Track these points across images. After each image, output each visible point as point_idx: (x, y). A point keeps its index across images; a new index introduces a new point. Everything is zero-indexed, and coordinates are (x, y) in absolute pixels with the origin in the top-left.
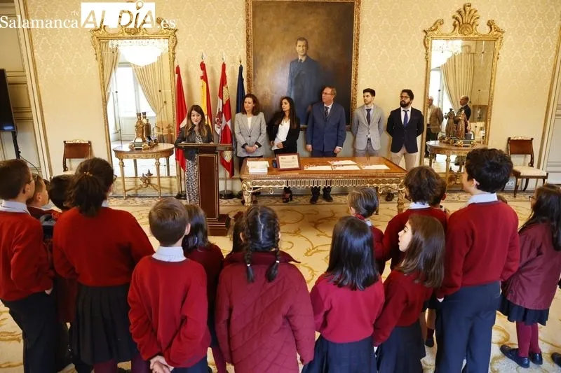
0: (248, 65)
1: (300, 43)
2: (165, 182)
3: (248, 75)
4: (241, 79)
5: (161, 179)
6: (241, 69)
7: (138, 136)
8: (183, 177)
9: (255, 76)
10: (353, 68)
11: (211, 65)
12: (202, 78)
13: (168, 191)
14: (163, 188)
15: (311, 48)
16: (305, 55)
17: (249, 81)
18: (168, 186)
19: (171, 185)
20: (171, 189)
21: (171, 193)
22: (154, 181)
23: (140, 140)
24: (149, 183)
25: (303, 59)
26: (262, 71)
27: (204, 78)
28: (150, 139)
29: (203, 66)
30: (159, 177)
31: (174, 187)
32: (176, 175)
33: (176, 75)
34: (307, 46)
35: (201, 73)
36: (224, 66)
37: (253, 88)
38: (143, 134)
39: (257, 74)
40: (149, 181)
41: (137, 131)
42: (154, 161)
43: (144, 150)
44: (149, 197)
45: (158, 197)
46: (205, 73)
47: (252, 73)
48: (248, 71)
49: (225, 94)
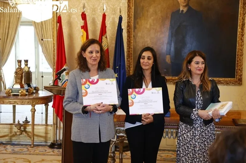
0: (129, 16)
2: (40, 130)
3: (129, 26)
4: (120, 30)
5: (35, 127)
6: (121, 19)
7: (16, 83)
8: (58, 126)
9: (135, 28)
11: (93, 16)
12: (82, 27)
13: (42, 139)
14: (37, 136)
16: (187, 5)
17: (129, 32)
18: (44, 135)
19: (46, 133)
20: (46, 137)
21: (46, 142)
22: (29, 129)
23: (18, 86)
24: (25, 131)
25: (185, 10)
26: (143, 21)
27: (85, 27)
28: (29, 85)
29: (84, 16)
30: (33, 125)
31: (49, 136)
32: (52, 123)
33: (58, 24)
35: (82, 23)
36: (104, 16)
37: (132, 38)
38: (21, 81)
39: (137, 26)
40: (25, 128)
41: (16, 78)
42: (30, 107)
43: (22, 95)
44: (22, 145)
45: (30, 145)
46: (86, 23)
47: (132, 24)
48: (129, 22)
49: (104, 43)
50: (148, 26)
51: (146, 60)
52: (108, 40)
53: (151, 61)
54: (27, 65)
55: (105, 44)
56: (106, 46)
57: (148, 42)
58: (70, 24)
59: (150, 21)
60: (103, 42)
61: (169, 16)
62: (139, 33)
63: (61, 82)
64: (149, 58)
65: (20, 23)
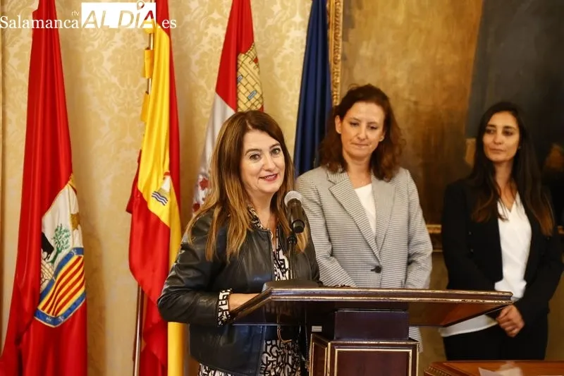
9: (349, 21)
49: (249, 86)
55: (251, 90)
56: (257, 96)
57: (401, 84)
60: (243, 81)
62: (365, 43)
63: (53, 262)
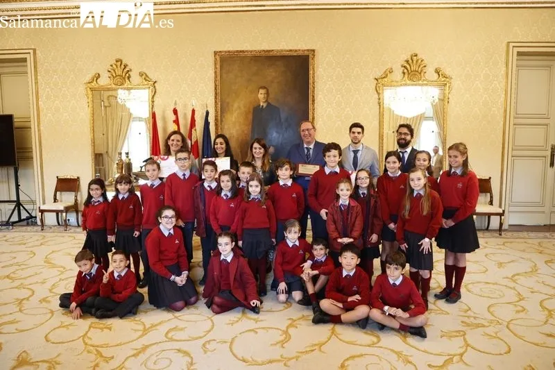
0: (216, 111)
1: (262, 91)
3: (216, 120)
4: (207, 124)
6: (207, 113)
9: (222, 121)
10: (310, 113)
12: (174, 121)
15: (271, 96)
16: (266, 101)
17: (216, 125)
25: (265, 105)
26: (228, 115)
27: (176, 122)
29: (175, 112)
33: (153, 120)
34: (267, 93)
35: (174, 117)
36: (193, 111)
39: (224, 119)
41: (118, 168)
46: (177, 118)
47: (219, 118)
48: (216, 116)
49: (194, 136)
50: (234, 120)
51: (219, 145)
52: (198, 132)
53: (224, 146)
54: (127, 157)
56: (195, 138)
58: (164, 119)
59: (235, 114)
61: (252, 111)
64: (221, 144)
65: (131, 119)
